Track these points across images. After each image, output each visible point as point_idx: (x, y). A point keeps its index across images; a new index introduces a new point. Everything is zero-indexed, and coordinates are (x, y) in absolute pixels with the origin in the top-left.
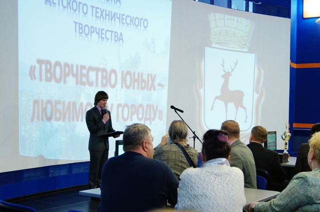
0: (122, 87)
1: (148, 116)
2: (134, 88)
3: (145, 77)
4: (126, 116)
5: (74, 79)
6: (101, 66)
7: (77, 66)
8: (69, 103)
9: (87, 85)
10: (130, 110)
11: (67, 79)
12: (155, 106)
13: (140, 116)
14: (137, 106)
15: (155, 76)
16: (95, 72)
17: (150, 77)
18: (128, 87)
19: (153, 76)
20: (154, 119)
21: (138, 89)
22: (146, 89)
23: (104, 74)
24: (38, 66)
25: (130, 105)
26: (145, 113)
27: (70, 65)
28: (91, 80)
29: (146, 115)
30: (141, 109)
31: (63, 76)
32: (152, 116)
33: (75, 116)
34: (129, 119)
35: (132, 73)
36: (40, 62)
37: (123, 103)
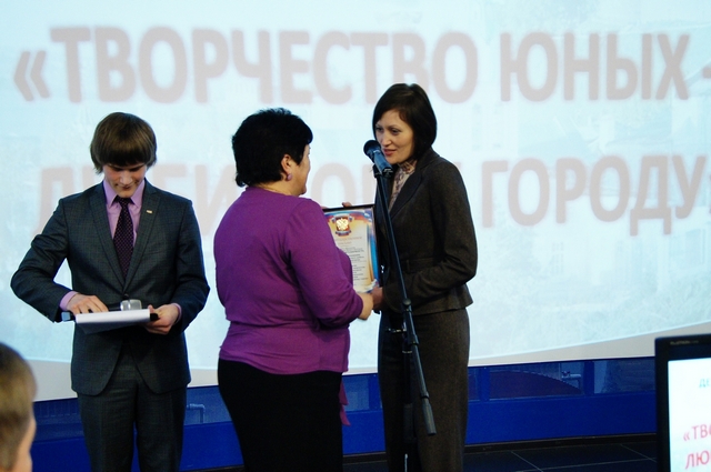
0: (506, 96)
1: (651, 202)
3: (630, 49)
4: (529, 201)
6: (391, 27)
7: (264, 37)
9: (318, 100)
10: (553, 183)
11: (214, 85)
12: (690, 163)
13: (610, 202)
14: (589, 163)
15: (684, 40)
16: (357, 53)
19: (674, 40)
20: (684, 213)
21: (593, 95)
22: (637, 96)
23: (409, 53)
24: (57, 52)
25: (550, 163)
27: (227, 34)
28: (337, 81)
29: (642, 197)
30: (611, 179)
31: (191, 76)
32: (676, 198)
34: (551, 216)
35: (559, 40)
36: (68, 36)
37: (513, 156)
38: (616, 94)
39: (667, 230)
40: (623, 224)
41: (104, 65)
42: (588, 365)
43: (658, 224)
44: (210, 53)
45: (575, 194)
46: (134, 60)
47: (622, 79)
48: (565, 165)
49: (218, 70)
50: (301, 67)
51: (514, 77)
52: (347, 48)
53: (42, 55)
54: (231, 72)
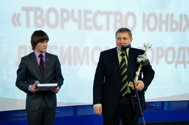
0: (144, 30)
1: (181, 59)
2: (160, 30)
3: (177, 18)
5: (76, 24)
6: (114, 10)
7: (80, 11)
8: (69, 48)
9: (94, 29)
10: (155, 53)
11: (66, 24)
13: (170, 59)
16: (105, 17)
17: (183, 18)
18: (152, 30)
21: (167, 30)
22: (178, 31)
23: (118, 17)
24: (23, 14)
26: (177, 56)
27: (70, 10)
28: (99, 24)
31: (60, 22)
33: (78, 60)
35: (158, 15)
36: (27, 9)
38: (173, 30)
39: (185, 67)
40: (173, 65)
41: (36, 18)
42: (163, 103)
43: (182, 65)
44: (65, 15)
45: (161, 57)
46: (44, 17)
47: (174, 26)
48: (159, 49)
49: (67, 20)
50: (89, 20)
51: (146, 25)
52: (102, 15)
53: (19, 15)
54: (71, 21)
